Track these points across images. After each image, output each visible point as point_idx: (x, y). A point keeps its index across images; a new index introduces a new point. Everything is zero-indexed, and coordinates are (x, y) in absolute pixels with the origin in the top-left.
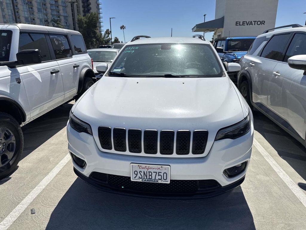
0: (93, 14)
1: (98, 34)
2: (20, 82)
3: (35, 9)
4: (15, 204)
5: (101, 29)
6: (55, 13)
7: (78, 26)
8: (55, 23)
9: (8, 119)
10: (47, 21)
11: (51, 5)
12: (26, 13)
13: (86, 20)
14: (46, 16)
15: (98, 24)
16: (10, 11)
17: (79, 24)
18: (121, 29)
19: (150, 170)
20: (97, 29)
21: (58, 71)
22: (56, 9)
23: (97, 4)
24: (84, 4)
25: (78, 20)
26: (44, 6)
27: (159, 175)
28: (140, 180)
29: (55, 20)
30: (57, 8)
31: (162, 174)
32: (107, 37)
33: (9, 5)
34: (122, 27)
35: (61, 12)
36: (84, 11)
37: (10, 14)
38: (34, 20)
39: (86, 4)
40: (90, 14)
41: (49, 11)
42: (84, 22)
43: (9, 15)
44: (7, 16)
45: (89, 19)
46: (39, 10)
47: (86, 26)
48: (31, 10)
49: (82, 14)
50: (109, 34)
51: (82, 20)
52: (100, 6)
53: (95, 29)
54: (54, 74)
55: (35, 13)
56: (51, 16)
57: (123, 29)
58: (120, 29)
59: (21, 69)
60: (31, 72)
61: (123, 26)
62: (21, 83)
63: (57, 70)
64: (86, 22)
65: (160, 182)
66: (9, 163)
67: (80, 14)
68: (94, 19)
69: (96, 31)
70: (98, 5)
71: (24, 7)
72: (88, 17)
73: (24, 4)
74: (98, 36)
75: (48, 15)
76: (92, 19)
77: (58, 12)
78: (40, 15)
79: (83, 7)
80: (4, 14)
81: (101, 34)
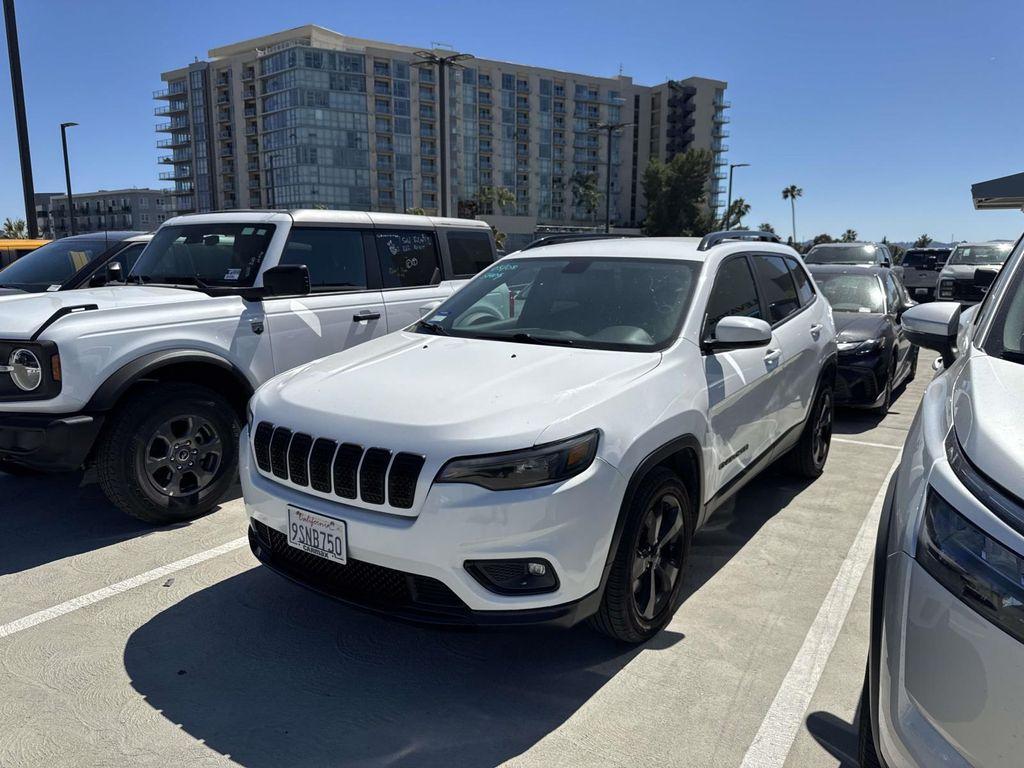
0: (695, 154)
1: (702, 214)
2: (262, 331)
3: (534, 149)
4: (156, 564)
5: (716, 200)
6: (585, 157)
7: (644, 191)
8: (581, 185)
9: (212, 403)
10: (560, 180)
11: (578, 134)
12: (508, 161)
13: (669, 172)
14: (560, 165)
15: (706, 185)
16: (470, 158)
17: (647, 186)
18: (786, 197)
19: (315, 527)
20: (703, 201)
21: (377, 317)
22: (589, 144)
23: (715, 123)
24: (674, 127)
25: (647, 175)
26: (557, 139)
27: (329, 542)
28: (301, 547)
29: (581, 177)
30: (592, 143)
31: (333, 539)
32: (734, 224)
33: (471, 142)
34: (790, 192)
35: (603, 154)
36: (671, 148)
37: (470, 164)
38: (525, 178)
39: (680, 125)
40: (685, 156)
41: (569, 151)
42: (663, 178)
43: (466, 169)
44: (461, 171)
45: (680, 170)
46: (544, 152)
47: (667, 191)
48: (522, 151)
49: (663, 153)
50: (741, 213)
51: (659, 176)
52: (724, 127)
53: (694, 200)
54: (364, 323)
55: (532, 161)
56: (573, 165)
57: (793, 197)
58: (781, 195)
59: (272, 306)
60: (297, 313)
61: (793, 188)
62: (262, 334)
63: (373, 312)
64: (669, 178)
65: (330, 557)
66: (197, 493)
67: (657, 157)
68: (696, 168)
69: (700, 206)
70: (718, 125)
71: (508, 146)
72: (677, 163)
73: (509, 136)
74: (701, 222)
75: (566, 164)
76: (692, 170)
77: (594, 154)
78: (545, 164)
79: (668, 135)
80: (455, 167)
81: (713, 215)
